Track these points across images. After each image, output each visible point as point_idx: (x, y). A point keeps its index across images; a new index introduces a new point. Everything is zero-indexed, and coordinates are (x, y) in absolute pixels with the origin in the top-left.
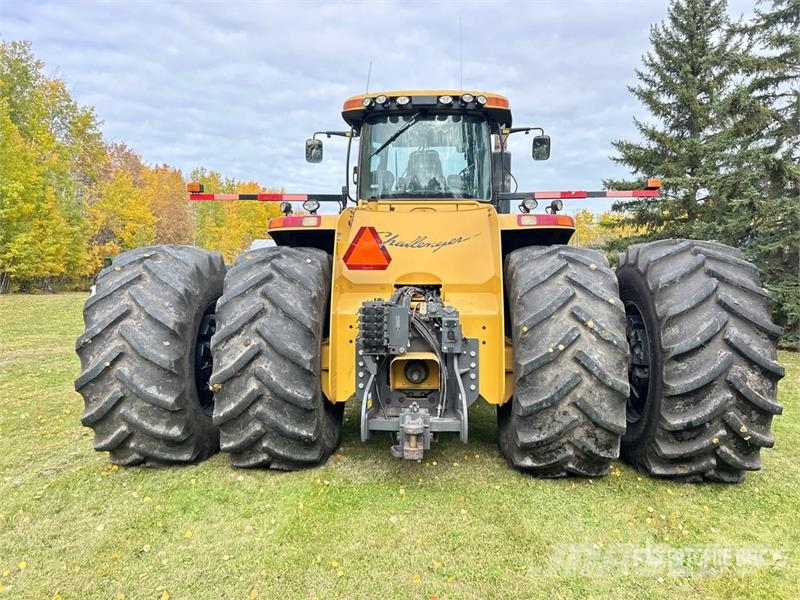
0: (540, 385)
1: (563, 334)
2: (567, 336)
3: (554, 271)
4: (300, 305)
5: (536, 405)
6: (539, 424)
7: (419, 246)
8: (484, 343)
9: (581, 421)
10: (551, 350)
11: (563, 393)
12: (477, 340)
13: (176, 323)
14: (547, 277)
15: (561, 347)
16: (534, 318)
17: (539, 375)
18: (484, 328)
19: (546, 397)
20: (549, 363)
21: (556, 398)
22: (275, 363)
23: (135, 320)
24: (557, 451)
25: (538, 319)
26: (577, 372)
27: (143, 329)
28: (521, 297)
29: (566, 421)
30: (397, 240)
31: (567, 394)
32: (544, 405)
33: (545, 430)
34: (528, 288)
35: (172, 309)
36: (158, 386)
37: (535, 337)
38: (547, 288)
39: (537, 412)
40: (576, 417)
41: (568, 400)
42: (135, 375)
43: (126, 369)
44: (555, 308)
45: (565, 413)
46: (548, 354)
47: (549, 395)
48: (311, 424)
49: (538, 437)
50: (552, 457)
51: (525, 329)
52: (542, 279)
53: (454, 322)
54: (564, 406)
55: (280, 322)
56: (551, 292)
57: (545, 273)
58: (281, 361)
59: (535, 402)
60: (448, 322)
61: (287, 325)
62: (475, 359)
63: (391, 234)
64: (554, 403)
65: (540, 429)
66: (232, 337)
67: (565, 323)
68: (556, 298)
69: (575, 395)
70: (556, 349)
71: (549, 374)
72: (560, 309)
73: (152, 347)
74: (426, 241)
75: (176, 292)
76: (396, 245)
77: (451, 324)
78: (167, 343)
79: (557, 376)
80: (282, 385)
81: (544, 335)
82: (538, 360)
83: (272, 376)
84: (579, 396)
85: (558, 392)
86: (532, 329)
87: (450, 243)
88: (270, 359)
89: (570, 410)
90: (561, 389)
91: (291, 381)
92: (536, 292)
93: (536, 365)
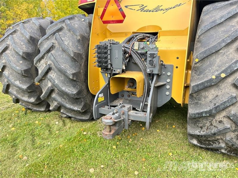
0: (203, 101)
1: (227, 65)
2: (230, 67)
3: (230, 15)
4: (71, 44)
5: (198, 114)
6: (200, 125)
7: (156, 11)
8: (177, 67)
9: (234, 128)
10: (214, 77)
11: (219, 109)
12: (172, 66)
13: (24, 53)
14: (223, 20)
15: (223, 75)
16: (205, 52)
17: (203, 94)
18: (178, 58)
19: (206, 110)
20: (211, 86)
21: (214, 111)
22: (57, 74)
23: (10, 51)
24: (214, 141)
25: (208, 53)
26: (234, 95)
27: (12, 55)
28: (199, 36)
29: (221, 127)
30: (145, 9)
31: (223, 110)
32: (204, 115)
33: (204, 129)
34: (206, 29)
35: (24, 46)
36: (19, 81)
37: (204, 66)
38: (222, 29)
39: (200, 118)
40: (229, 126)
41: (224, 114)
42: (11, 76)
43: (7, 72)
44: (224, 44)
45: (220, 122)
46: (211, 80)
47: (208, 109)
48: (80, 104)
49: (200, 132)
50: (210, 144)
51: (197, 60)
52: (218, 22)
53: (154, 54)
54: (220, 117)
55: (60, 53)
56: (224, 31)
57: (222, 17)
58: (59, 73)
59: (198, 111)
60: (151, 54)
61: (63, 55)
62: (170, 77)
63: (143, 5)
64: (211, 115)
65: (201, 128)
66: (41, 60)
67: (231, 56)
68: (226, 36)
69: (230, 111)
70: (218, 77)
71: (211, 94)
72: (228, 45)
73: (15, 64)
74: (161, 8)
75: (26, 38)
76: (144, 11)
77: (152, 56)
78: (21, 62)
79: (217, 96)
80: (60, 86)
81: (211, 65)
82: (202, 83)
83: (55, 81)
84: (233, 112)
85: (216, 108)
86: (202, 60)
87: (174, 7)
88: (55, 72)
89: (225, 120)
90: (218, 106)
91: (65, 84)
92: (212, 32)
93: (201, 87)
